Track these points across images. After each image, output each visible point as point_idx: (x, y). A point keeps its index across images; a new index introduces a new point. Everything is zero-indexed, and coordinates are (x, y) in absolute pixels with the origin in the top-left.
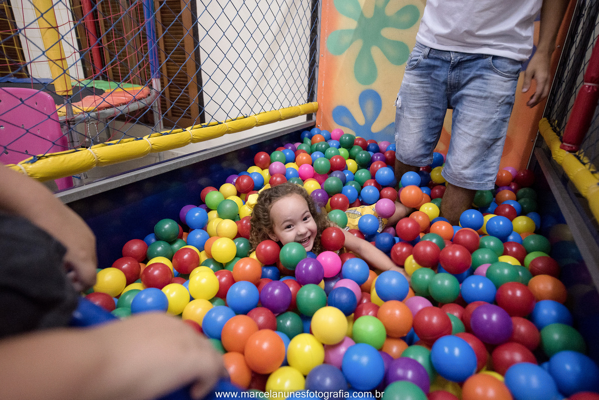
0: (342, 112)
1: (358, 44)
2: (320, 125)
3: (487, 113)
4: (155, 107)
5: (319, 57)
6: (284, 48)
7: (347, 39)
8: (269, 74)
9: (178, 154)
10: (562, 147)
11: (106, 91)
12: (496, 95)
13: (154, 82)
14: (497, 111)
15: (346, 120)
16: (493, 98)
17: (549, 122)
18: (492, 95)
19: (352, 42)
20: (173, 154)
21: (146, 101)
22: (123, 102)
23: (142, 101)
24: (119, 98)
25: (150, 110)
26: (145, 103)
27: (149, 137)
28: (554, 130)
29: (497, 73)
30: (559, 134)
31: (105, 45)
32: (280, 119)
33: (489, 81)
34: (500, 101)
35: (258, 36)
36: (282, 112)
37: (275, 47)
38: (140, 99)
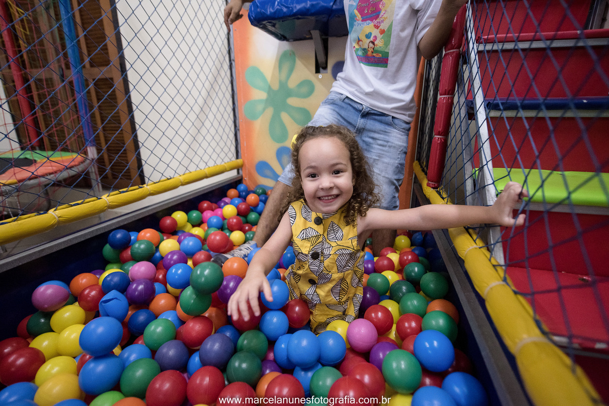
0: (263, 167)
1: (270, 111)
2: (246, 178)
3: (391, 158)
4: (92, 172)
5: (239, 122)
6: (211, 116)
7: (260, 107)
8: (200, 139)
9: (121, 212)
10: (428, 185)
11: (38, 160)
12: (397, 145)
13: (88, 149)
14: (399, 158)
15: (268, 172)
16: (394, 147)
17: (420, 164)
18: (393, 145)
19: (264, 110)
20: (116, 213)
21: (78, 169)
22: (51, 171)
23: (73, 169)
24: (46, 168)
25: (84, 177)
26: (77, 171)
27: (108, 196)
28: (423, 170)
29: (395, 128)
30: (426, 174)
31: (40, 114)
32: (207, 177)
33: (390, 134)
34: (400, 150)
35: (186, 108)
36: (207, 171)
37: (202, 117)
38: (71, 168)
